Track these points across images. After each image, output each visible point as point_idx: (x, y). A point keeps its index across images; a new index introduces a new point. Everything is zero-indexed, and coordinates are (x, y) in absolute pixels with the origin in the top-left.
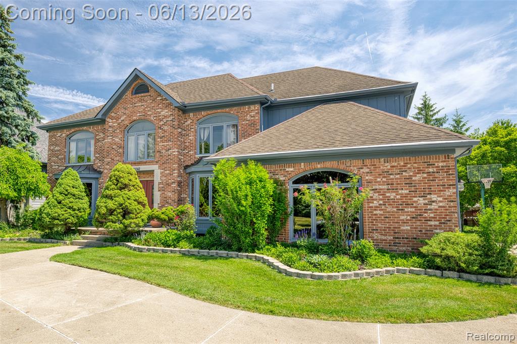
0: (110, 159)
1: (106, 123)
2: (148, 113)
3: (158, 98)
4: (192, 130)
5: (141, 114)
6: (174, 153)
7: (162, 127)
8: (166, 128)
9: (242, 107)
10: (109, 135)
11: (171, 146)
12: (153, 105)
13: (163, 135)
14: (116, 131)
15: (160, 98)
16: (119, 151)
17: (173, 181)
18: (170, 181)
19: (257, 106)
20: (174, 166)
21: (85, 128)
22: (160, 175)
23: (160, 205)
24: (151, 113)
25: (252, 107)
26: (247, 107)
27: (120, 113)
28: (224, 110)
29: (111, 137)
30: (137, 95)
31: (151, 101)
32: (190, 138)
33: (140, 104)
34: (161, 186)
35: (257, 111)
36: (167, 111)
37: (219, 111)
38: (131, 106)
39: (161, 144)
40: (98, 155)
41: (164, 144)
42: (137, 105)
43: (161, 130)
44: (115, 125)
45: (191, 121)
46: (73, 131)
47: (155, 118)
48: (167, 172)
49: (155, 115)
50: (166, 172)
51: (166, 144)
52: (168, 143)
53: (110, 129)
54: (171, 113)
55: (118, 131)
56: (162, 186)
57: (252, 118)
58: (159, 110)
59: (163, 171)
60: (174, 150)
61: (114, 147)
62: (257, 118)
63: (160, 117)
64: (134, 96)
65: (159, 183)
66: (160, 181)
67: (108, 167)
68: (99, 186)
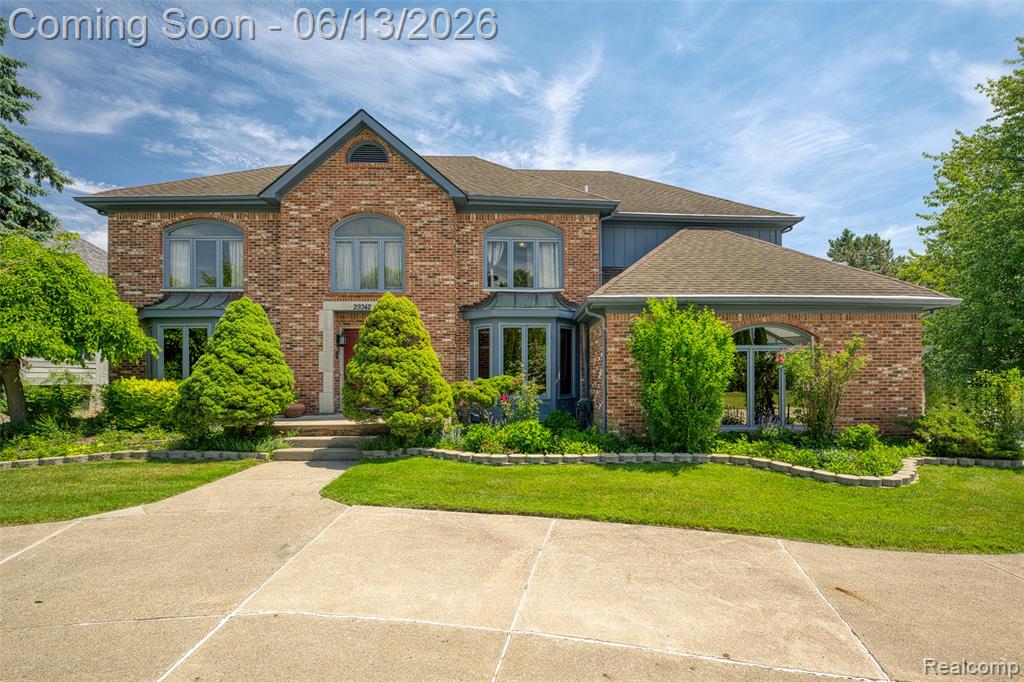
0: (297, 285)
1: (283, 210)
2: (388, 202)
3: (408, 177)
4: (476, 244)
5: (369, 202)
6: (448, 283)
7: (419, 233)
8: (428, 234)
9: (569, 216)
10: (290, 235)
11: (440, 269)
12: (398, 188)
13: (422, 247)
14: (308, 230)
15: (414, 177)
16: (317, 268)
17: (445, 332)
18: (439, 332)
19: (595, 218)
20: (447, 305)
21: (217, 215)
24: (393, 202)
25: (587, 218)
26: (577, 216)
27: (317, 193)
28: (537, 217)
29: (297, 240)
30: (361, 164)
31: (393, 180)
32: (471, 257)
33: (367, 182)
35: (594, 226)
36: (430, 203)
37: (528, 216)
38: (345, 183)
39: (418, 263)
40: (256, 275)
41: (424, 263)
42: (360, 183)
43: (416, 238)
44: (305, 216)
45: (473, 228)
46: (183, 217)
47: (403, 213)
48: (433, 315)
49: (403, 208)
50: (429, 315)
51: (428, 263)
52: (432, 263)
53: (293, 224)
54: (439, 208)
55: (315, 230)
57: (587, 236)
58: (411, 199)
59: (422, 312)
60: (445, 277)
61: (304, 261)
62: (595, 236)
63: (416, 213)
64: (354, 164)
67: (292, 299)
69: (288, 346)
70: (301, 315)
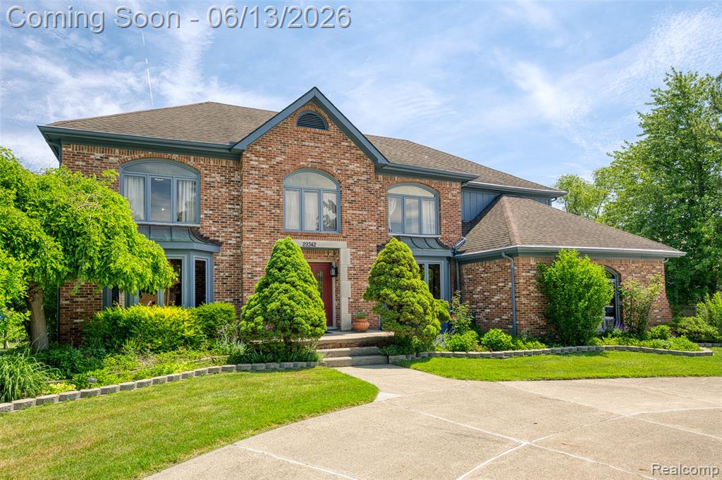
0: (257, 224)
1: (244, 160)
2: (328, 162)
3: (343, 143)
4: (383, 198)
5: (314, 160)
6: (372, 228)
7: (351, 188)
8: (357, 189)
9: (443, 182)
10: (251, 181)
11: (366, 217)
12: (335, 151)
13: (353, 199)
14: (266, 178)
15: (347, 144)
16: (273, 211)
18: (366, 266)
19: (459, 186)
20: (371, 245)
21: (175, 156)
22: (349, 257)
23: (351, 300)
24: (332, 162)
25: (454, 185)
26: (448, 183)
27: (273, 149)
28: (423, 181)
29: (257, 186)
30: (308, 129)
31: (332, 144)
32: (380, 208)
33: (313, 144)
34: (352, 272)
35: (458, 191)
36: (358, 165)
37: (418, 180)
38: (296, 142)
39: (351, 212)
40: (211, 212)
41: (355, 212)
42: (307, 144)
43: (349, 192)
44: (264, 166)
45: (381, 186)
46: (142, 155)
47: (339, 171)
48: (362, 253)
49: (339, 167)
50: (359, 253)
51: (358, 212)
52: (360, 212)
53: (253, 172)
54: (365, 170)
55: (271, 178)
56: (355, 272)
57: (454, 198)
58: (345, 161)
59: (354, 250)
60: (370, 223)
61: (263, 204)
62: (459, 198)
63: (349, 172)
64: (302, 129)
65: (350, 269)
66: (351, 266)
67: (252, 236)
68: (215, 267)
69: (250, 276)
70: (261, 250)
